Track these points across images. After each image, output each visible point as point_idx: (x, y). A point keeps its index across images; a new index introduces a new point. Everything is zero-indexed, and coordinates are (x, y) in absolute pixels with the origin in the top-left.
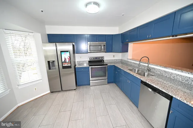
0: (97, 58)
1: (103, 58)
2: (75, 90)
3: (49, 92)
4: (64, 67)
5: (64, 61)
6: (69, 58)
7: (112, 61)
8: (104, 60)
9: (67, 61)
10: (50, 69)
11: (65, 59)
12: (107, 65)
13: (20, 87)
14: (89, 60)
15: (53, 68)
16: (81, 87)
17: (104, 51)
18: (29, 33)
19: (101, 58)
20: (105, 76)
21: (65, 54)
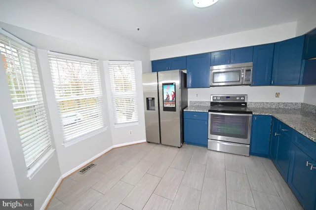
0: (229, 97)
1: (244, 97)
2: (179, 147)
3: (145, 141)
4: (166, 109)
5: (167, 99)
6: (173, 94)
7: (269, 106)
8: (246, 103)
9: (171, 99)
10: (148, 109)
11: (168, 96)
12: (251, 113)
13: (116, 126)
14: (212, 101)
15: (153, 108)
16: (191, 146)
17: (246, 83)
18: (129, 62)
19: (240, 97)
20: (245, 137)
21: (168, 89)
